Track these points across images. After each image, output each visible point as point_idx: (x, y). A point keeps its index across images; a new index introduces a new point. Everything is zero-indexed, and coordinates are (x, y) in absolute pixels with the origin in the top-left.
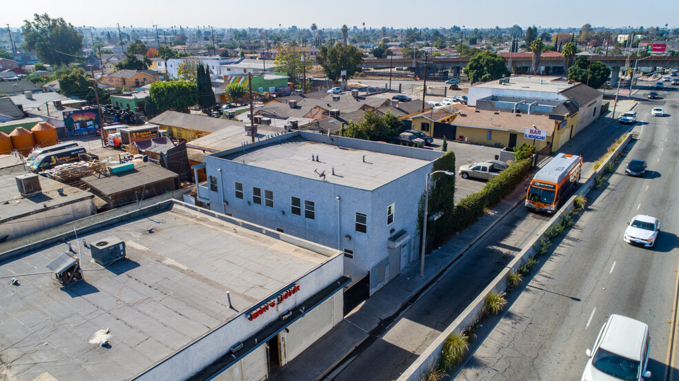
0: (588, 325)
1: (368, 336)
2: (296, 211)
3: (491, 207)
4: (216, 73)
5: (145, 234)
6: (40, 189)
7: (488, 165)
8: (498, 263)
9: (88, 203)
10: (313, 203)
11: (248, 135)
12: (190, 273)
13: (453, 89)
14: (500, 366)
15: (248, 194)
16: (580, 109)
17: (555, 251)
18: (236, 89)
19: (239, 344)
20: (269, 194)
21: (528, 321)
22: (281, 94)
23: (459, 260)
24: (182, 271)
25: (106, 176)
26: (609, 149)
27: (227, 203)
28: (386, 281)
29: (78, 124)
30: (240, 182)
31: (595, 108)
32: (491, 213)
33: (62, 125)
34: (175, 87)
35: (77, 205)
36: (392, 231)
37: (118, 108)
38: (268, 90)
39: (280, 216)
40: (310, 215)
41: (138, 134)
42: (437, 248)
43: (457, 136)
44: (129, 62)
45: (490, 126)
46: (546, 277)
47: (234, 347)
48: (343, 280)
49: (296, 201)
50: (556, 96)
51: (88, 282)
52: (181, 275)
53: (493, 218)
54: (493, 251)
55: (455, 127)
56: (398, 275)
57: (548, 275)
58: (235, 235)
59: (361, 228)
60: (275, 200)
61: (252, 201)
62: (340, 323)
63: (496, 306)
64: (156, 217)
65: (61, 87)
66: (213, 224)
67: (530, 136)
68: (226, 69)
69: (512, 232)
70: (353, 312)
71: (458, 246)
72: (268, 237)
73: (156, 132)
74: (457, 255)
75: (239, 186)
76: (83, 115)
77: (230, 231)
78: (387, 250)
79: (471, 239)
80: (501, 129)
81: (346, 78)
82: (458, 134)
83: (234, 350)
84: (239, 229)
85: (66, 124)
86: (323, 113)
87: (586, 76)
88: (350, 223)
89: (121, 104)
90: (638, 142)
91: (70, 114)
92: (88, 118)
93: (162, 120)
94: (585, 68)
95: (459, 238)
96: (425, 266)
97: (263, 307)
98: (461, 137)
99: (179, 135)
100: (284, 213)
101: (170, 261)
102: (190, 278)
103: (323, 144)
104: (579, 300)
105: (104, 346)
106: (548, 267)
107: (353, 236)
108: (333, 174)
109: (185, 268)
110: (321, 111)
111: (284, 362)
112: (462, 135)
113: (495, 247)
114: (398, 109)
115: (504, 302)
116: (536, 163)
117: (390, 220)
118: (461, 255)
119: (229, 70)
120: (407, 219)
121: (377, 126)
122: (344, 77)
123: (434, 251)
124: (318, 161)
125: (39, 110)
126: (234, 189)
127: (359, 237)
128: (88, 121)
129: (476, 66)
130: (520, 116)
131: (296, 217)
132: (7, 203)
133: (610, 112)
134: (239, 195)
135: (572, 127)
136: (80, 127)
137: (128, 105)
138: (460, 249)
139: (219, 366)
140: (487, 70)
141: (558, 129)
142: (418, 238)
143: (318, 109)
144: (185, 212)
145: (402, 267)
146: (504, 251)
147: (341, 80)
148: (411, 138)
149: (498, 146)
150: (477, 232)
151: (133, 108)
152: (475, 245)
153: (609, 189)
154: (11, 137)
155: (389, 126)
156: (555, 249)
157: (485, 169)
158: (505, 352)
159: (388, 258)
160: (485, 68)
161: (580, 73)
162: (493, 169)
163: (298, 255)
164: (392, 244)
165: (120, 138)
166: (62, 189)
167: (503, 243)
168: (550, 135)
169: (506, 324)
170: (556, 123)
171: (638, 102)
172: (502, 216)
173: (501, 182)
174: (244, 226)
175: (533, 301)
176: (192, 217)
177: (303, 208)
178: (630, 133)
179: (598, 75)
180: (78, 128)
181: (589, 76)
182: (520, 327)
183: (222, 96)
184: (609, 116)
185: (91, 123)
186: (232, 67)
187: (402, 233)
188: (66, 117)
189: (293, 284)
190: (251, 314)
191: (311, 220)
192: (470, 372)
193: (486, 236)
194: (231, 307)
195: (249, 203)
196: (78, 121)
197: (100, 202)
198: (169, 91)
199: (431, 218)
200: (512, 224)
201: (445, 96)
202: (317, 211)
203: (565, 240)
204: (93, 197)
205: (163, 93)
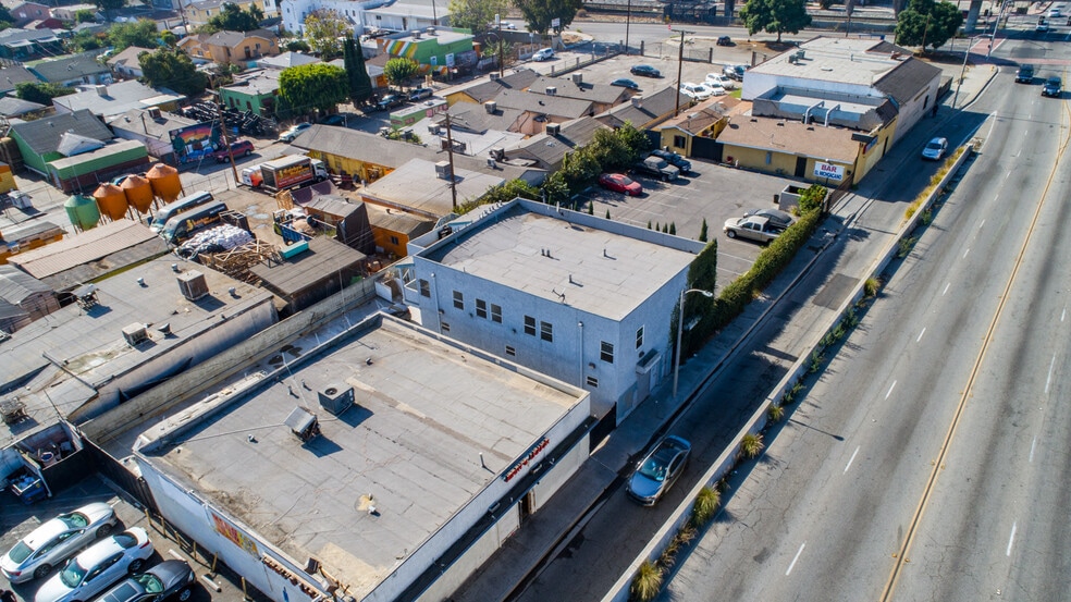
0: (846, 469)
1: (617, 475)
2: (530, 331)
3: (761, 289)
4: (358, 22)
5: (363, 366)
6: (207, 290)
7: (762, 221)
8: (763, 376)
9: (267, 306)
10: (550, 326)
11: (440, 178)
12: (429, 422)
13: (722, 45)
14: (750, 521)
15: (470, 305)
16: (900, 111)
17: (830, 367)
18: (401, 68)
19: (496, 504)
20: (497, 309)
21: (784, 466)
22: (465, 72)
23: (718, 373)
24: (421, 419)
25: (278, 263)
26: (932, 179)
27: (443, 312)
28: (634, 407)
29: (190, 146)
30: (459, 291)
31: (927, 98)
32: (761, 298)
33: (169, 149)
34: (316, 78)
35: (256, 310)
36: (642, 354)
37: (235, 110)
38: (444, 63)
39: (511, 334)
40: (547, 337)
41: (285, 171)
42: (692, 356)
43: (724, 158)
44: (230, 16)
45: (770, 146)
46: (813, 405)
47: (492, 507)
48: (590, 420)
49: (530, 321)
50: (868, 91)
51: (327, 437)
52: (422, 426)
53: (762, 306)
54: (758, 359)
55: (721, 145)
56: (647, 398)
57: (816, 403)
58: (464, 364)
59: (607, 357)
60: (503, 316)
61: (475, 314)
62: (586, 462)
63: (752, 450)
64: (367, 339)
65: (145, 74)
66: (436, 348)
67: (821, 173)
68: (374, 18)
69: (784, 328)
70: (599, 447)
71: (718, 352)
72: (503, 369)
73: (308, 166)
74: (716, 365)
75: (458, 295)
76: (196, 133)
77: (457, 359)
78: (635, 375)
79: (734, 341)
80: (785, 150)
81: (558, 29)
82: (726, 154)
83: (492, 511)
84: (468, 356)
85: (174, 148)
86: (535, 119)
87: (924, 25)
88: (594, 352)
89: (238, 101)
90: (979, 159)
91: (179, 134)
92: (203, 136)
93: (311, 141)
94: (925, 13)
95: (720, 340)
96: (678, 383)
97: (517, 467)
98: (730, 158)
99: (338, 164)
100: (515, 331)
101: (403, 406)
102: (431, 429)
103: (550, 219)
104: (841, 439)
105: (372, 513)
106: (818, 390)
107: (597, 364)
108: (571, 282)
109: (423, 416)
110: (532, 116)
111: (533, 510)
112: (731, 155)
113: (761, 353)
114: (641, 109)
115: (761, 445)
116: (828, 208)
117: (639, 344)
118: (721, 365)
119: (379, 18)
120: (658, 337)
121: (613, 150)
122: (556, 28)
123: (690, 361)
124: (549, 256)
125: (128, 121)
126: (451, 298)
127: (605, 366)
128: (203, 140)
129: (759, 8)
130: (812, 129)
131: (529, 337)
132: (176, 313)
133: (952, 92)
134: (459, 305)
135: (887, 139)
136: (194, 150)
137: (249, 104)
138: (719, 356)
139: (481, 527)
140: (776, 15)
141: (864, 153)
142: (671, 352)
143: (527, 115)
144: (398, 330)
145: (651, 387)
146: (772, 359)
147: (551, 32)
148: (660, 165)
149: (780, 174)
150: (741, 330)
151: (258, 108)
152: (737, 351)
153: (916, 256)
154: (125, 190)
155: (630, 149)
156: (829, 362)
157: (757, 227)
158: (757, 503)
159: (636, 383)
160: (772, 12)
161: (917, 20)
162: (769, 227)
163: (540, 394)
164: (641, 370)
165: (260, 175)
166: (234, 290)
167: (772, 346)
168: (852, 162)
169: (761, 470)
170: (861, 146)
171: (1000, 68)
172: (774, 302)
173: (775, 256)
174: (473, 352)
175: (793, 439)
176: (409, 338)
177: (538, 329)
178: (969, 144)
179: (944, 24)
180: (191, 151)
181: (930, 27)
182: (776, 472)
183: (380, 78)
184: (948, 102)
185: (207, 142)
186: (384, 15)
187: (653, 353)
188: (173, 138)
189: (543, 438)
190: (505, 476)
191: (548, 343)
192: (721, 527)
193: (752, 334)
194: (484, 467)
195: (471, 315)
196: (190, 142)
197: (280, 302)
198: (308, 85)
199: (686, 327)
200: (785, 316)
201: (710, 62)
202: (555, 333)
203: (844, 349)
204: (272, 297)
205: (299, 88)
